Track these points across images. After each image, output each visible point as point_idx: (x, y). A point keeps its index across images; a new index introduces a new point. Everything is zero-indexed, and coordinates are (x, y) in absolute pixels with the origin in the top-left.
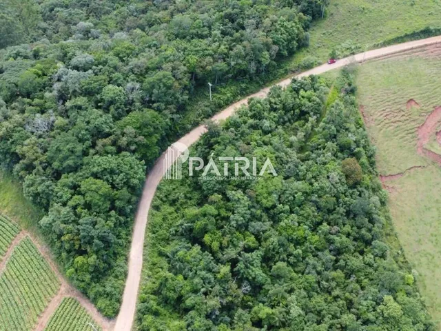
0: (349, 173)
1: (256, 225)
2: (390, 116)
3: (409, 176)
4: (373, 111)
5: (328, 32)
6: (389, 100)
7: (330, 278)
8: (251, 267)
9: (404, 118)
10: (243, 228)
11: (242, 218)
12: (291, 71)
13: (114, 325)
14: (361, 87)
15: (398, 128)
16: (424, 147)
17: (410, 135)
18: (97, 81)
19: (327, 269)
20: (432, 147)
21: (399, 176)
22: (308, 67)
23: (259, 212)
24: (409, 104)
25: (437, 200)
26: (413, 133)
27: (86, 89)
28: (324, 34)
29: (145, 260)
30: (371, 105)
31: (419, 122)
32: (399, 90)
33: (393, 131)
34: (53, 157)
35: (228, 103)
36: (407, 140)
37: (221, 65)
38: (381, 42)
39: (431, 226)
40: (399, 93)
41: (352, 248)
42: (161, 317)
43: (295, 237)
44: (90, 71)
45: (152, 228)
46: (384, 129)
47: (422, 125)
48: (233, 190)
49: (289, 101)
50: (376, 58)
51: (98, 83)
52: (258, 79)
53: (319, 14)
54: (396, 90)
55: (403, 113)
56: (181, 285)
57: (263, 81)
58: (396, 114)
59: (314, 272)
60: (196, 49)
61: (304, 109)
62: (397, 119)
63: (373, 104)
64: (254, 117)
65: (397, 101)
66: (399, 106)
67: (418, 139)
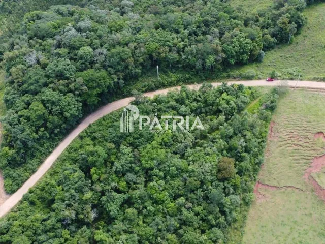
0: (221, 168)
1: (130, 176)
2: (295, 139)
3: (284, 192)
4: (282, 130)
5: (285, 56)
6: (300, 125)
7: (166, 238)
8: (111, 203)
9: (307, 145)
10: (121, 174)
11: (121, 167)
12: (233, 77)
13: (8, 198)
14: (282, 107)
15: (296, 151)
16: (311, 174)
17: (305, 161)
18: (81, 41)
19: (168, 231)
20: (319, 177)
21: (275, 188)
22: (249, 78)
23: (137, 168)
24: (318, 135)
25: (296, 221)
26: (308, 159)
27: (72, 45)
28: (281, 56)
29: (51, 167)
30: (283, 124)
31: (319, 152)
32: (314, 121)
33: (290, 151)
34: (26, 81)
35: (170, 85)
36: (299, 163)
37: (174, 56)
38: (322, 77)
39: (277, 238)
40: (313, 123)
41: (196, 225)
42: (35, 207)
43: (154, 197)
44: (84, 34)
45: (70, 149)
46: (283, 147)
47: (320, 157)
48: (126, 145)
49: (210, 98)
50: (310, 88)
51: (80, 43)
52: (202, 74)
53: (286, 40)
54: (312, 120)
55: (308, 140)
56: (56, 192)
57: (206, 77)
58: (301, 139)
59: (156, 227)
60: (161, 39)
61: (220, 108)
62: (300, 143)
63: (285, 124)
64: (177, 101)
65: (307, 128)
66: (308, 134)
67: (310, 167)
